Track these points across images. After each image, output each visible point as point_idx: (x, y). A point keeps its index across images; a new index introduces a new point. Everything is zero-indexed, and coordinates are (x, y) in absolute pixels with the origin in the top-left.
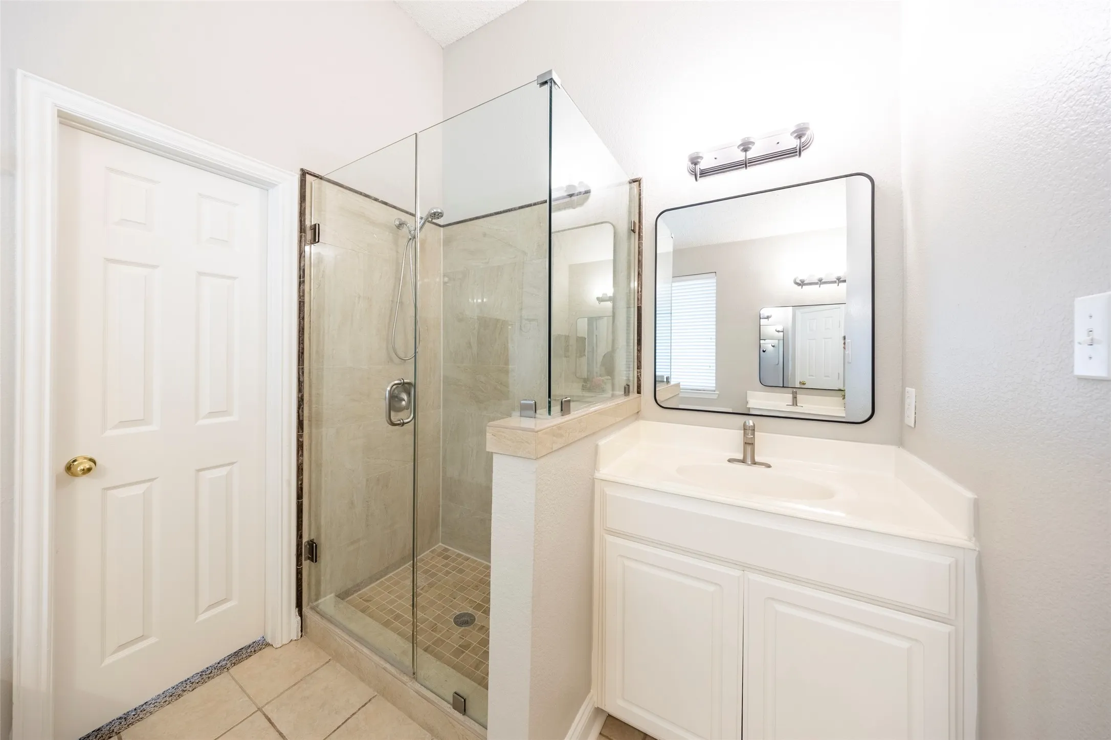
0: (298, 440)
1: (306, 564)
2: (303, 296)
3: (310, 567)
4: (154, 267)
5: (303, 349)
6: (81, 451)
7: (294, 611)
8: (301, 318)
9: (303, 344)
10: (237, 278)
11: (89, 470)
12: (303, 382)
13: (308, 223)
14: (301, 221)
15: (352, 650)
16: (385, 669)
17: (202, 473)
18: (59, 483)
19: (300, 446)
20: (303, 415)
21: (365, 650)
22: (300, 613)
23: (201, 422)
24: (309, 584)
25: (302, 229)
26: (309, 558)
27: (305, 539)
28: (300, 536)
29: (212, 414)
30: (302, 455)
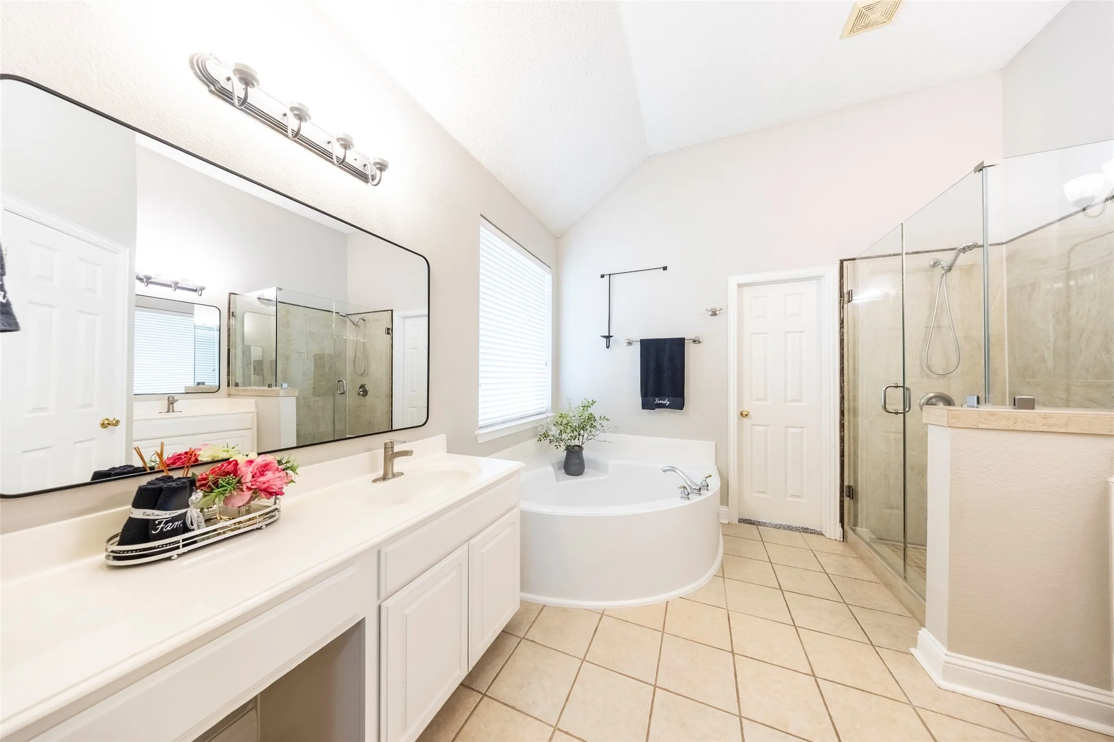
0: (840, 422)
1: (846, 499)
2: (843, 335)
3: (849, 503)
4: (767, 333)
5: (843, 367)
6: (746, 408)
7: (839, 525)
8: (842, 348)
9: (843, 364)
10: (804, 331)
11: (747, 415)
12: (843, 387)
13: (845, 291)
14: (840, 291)
15: (870, 554)
16: (887, 569)
17: (789, 429)
18: (739, 419)
19: (842, 426)
20: (844, 407)
21: (877, 557)
22: (843, 527)
23: (788, 404)
24: (849, 513)
25: (842, 295)
26: (849, 496)
27: (846, 483)
28: (842, 480)
29: (793, 401)
30: (843, 431)
